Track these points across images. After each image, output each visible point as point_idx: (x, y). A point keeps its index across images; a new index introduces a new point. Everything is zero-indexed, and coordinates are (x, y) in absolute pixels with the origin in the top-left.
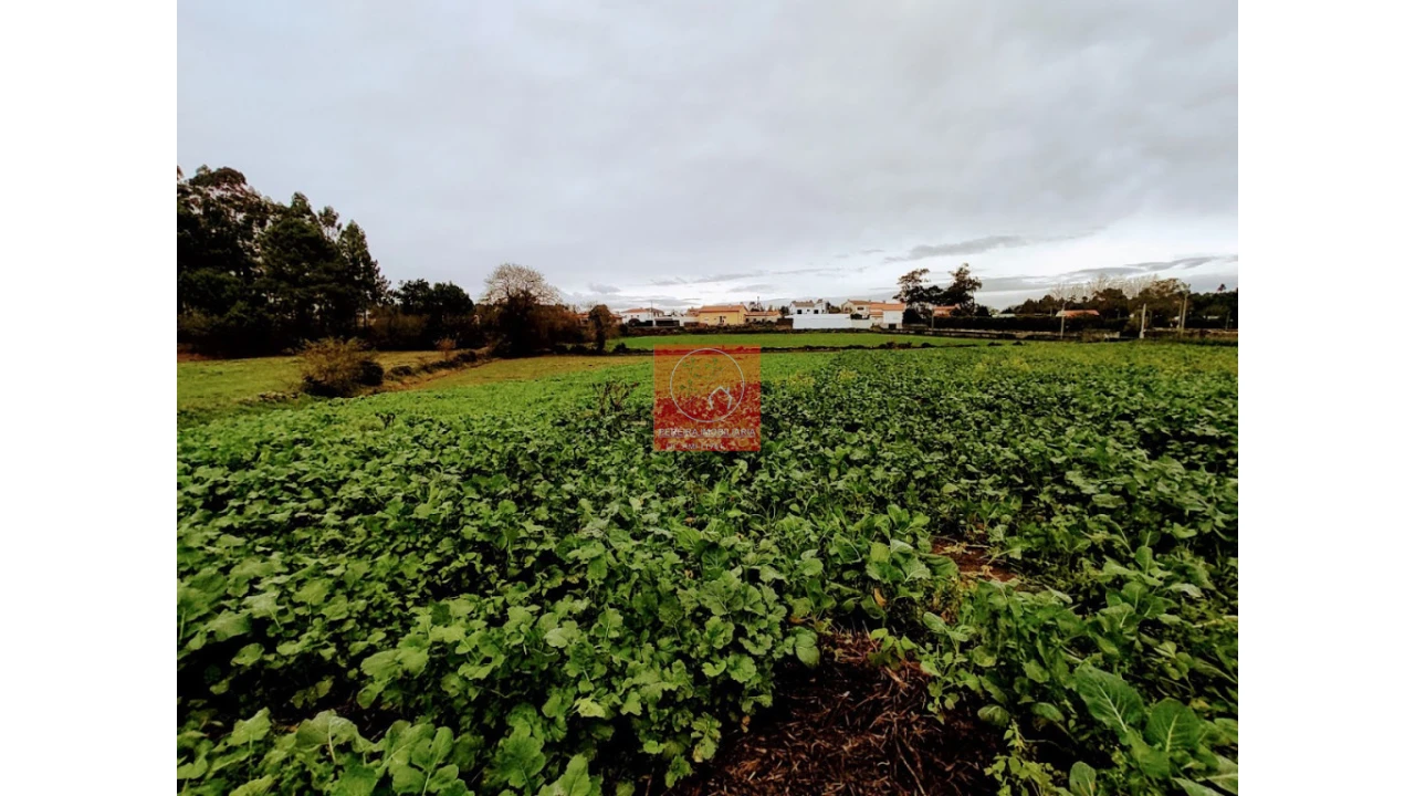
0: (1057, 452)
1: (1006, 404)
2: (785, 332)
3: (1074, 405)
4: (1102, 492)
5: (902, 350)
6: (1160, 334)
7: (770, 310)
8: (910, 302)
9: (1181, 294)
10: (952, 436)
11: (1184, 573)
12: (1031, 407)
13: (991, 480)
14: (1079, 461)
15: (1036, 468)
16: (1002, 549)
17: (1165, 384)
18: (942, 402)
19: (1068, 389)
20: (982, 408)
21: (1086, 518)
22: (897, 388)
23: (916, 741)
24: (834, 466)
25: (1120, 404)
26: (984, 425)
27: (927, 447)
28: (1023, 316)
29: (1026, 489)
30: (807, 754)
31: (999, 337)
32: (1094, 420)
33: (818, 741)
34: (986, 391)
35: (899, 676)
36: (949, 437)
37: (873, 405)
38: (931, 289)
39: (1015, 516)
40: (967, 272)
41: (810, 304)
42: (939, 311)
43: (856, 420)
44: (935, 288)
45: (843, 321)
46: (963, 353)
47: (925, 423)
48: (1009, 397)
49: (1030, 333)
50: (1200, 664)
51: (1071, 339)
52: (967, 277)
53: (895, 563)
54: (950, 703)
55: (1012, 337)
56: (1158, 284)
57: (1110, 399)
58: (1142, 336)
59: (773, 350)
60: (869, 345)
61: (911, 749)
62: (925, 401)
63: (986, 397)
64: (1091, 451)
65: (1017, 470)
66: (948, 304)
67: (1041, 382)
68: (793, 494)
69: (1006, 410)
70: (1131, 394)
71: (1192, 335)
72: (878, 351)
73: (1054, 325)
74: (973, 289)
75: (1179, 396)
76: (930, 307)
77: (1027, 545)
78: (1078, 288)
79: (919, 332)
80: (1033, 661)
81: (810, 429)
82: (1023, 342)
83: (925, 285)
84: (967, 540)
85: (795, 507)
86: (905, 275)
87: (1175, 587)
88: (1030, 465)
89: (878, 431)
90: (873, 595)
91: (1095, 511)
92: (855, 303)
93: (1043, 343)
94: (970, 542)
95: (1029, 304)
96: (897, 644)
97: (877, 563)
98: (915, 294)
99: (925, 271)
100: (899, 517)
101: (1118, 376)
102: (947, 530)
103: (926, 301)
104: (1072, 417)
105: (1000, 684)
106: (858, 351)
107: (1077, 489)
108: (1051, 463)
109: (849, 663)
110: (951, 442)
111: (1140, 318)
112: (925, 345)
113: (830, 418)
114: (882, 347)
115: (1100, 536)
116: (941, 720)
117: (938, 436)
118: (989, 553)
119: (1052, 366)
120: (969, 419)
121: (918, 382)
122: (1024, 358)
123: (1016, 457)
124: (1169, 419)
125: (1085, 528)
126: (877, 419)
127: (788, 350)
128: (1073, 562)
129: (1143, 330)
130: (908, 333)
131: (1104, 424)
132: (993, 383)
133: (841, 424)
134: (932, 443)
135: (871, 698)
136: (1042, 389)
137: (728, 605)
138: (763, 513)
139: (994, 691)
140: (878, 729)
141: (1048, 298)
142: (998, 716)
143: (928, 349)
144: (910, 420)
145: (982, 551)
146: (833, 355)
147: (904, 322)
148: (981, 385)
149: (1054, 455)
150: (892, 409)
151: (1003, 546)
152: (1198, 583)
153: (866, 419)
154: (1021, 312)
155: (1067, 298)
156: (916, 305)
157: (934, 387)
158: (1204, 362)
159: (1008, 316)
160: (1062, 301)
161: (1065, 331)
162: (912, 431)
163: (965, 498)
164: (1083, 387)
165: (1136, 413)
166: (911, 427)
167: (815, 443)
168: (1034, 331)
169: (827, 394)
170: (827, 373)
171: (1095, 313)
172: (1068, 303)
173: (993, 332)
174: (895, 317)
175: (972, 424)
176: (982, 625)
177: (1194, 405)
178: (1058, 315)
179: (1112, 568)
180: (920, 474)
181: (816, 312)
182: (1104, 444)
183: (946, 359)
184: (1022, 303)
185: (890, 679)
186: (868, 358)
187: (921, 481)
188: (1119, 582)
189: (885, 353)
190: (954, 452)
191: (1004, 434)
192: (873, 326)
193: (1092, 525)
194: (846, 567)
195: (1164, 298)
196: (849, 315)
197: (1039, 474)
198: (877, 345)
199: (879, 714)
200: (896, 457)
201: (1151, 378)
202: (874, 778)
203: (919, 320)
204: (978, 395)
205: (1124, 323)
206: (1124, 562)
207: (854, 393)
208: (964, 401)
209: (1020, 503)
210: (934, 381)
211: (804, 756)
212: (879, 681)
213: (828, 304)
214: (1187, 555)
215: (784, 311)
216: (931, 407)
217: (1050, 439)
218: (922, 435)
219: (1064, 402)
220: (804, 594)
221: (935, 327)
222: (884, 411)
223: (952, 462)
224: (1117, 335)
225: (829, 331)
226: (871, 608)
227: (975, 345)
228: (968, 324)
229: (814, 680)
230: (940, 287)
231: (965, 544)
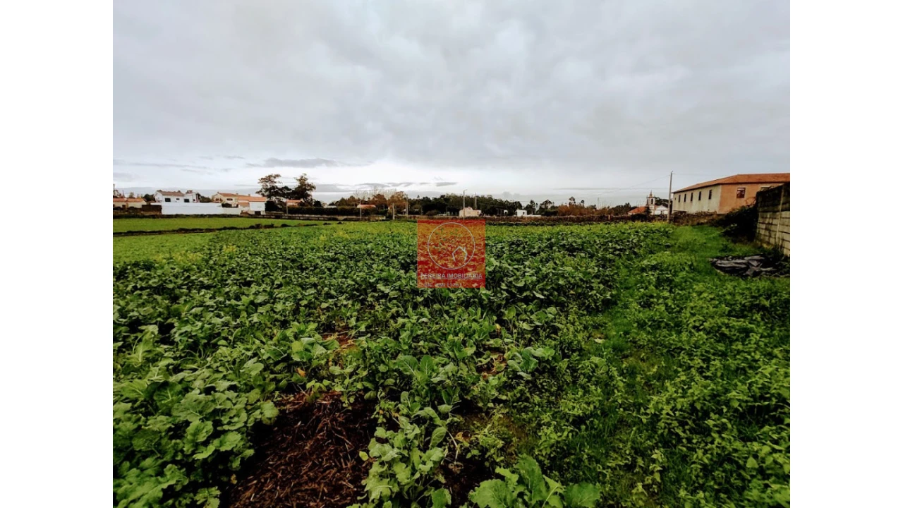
0: (371, 277)
1: (341, 257)
2: (153, 217)
3: (374, 254)
4: (392, 291)
5: (268, 229)
6: (400, 217)
7: (131, 197)
8: (269, 196)
9: (405, 199)
10: (316, 279)
11: (422, 315)
12: (353, 257)
13: (344, 297)
14: (380, 279)
15: (364, 286)
16: (356, 329)
17: (405, 241)
18: (305, 260)
19: (369, 246)
20: (329, 261)
21: (388, 304)
22: (271, 254)
23: (341, 424)
24: (243, 310)
25: (391, 251)
26: (332, 270)
27: (303, 287)
28: (339, 207)
29: (360, 298)
30: (284, 465)
31: (330, 219)
32: (383, 259)
33: (289, 455)
34: (329, 251)
35: (325, 401)
36: (314, 279)
37: (259, 268)
38: (283, 188)
39: (358, 312)
40: (305, 179)
41: (179, 194)
42: (291, 203)
43: (248, 279)
44: (286, 188)
45: (215, 209)
46: (310, 230)
47: (297, 274)
48: (341, 253)
49: (345, 217)
50: (431, 345)
51: (366, 220)
52: (306, 182)
53: (307, 350)
54: (352, 400)
55: (336, 220)
56: (397, 193)
57: (387, 249)
58: (394, 218)
59: (141, 233)
60: (241, 227)
61: (339, 429)
62: (293, 261)
63: (330, 254)
64: (384, 273)
65: (354, 289)
66: (296, 199)
67: (355, 244)
68: (219, 334)
69: (342, 261)
70: (395, 246)
71: (410, 218)
72: (250, 230)
73: (357, 213)
74: (311, 190)
75: (410, 245)
76: (284, 200)
77: (367, 323)
78: (365, 192)
79: (278, 217)
80: (382, 365)
81: (212, 291)
82: (342, 222)
83: (280, 186)
84: (337, 331)
85: (223, 342)
86: (264, 177)
87: (420, 320)
88: (361, 285)
89: (267, 284)
90: (298, 372)
91: (390, 300)
92: (225, 195)
93: (352, 222)
94: (339, 332)
95: (343, 200)
96: (321, 385)
97: (297, 353)
98: (272, 191)
99: (278, 176)
100: (299, 329)
101: (388, 238)
102: (327, 329)
103: (281, 196)
104: (373, 260)
105: (370, 382)
106: (233, 231)
107: (383, 292)
108: (370, 282)
109: (295, 409)
110: (316, 282)
111: (391, 209)
112: (284, 226)
113: (226, 280)
114: (252, 227)
115: (394, 310)
116: (350, 408)
117: (307, 280)
118: (350, 334)
119: (358, 235)
120: (323, 268)
121: (285, 249)
122: (345, 230)
123: (353, 283)
124: (409, 255)
125: (388, 307)
126: (264, 276)
127: (160, 232)
128: (387, 325)
129: (394, 216)
130: (270, 218)
131: (387, 261)
132: (332, 246)
133: (236, 283)
134: (305, 285)
135: (314, 417)
136: (357, 247)
137: (201, 412)
138: (192, 355)
139: (368, 385)
140: (321, 430)
141: (352, 197)
142: (372, 395)
143: (287, 228)
144: (287, 273)
145: (346, 334)
146: (210, 235)
147: (266, 210)
148: (325, 248)
149: (370, 278)
150: (273, 268)
151: (356, 327)
152: (426, 317)
153: (255, 277)
154: (339, 205)
155: (361, 198)
156: (274, 199)
157: (297, 252)
158: (417, 230)
159: (333, 207)
160: (359, 199)
161: (362, 215)
162: (291, 280)
163: (333, 309)
164: (375, 245)
165: (397, 254)
166: (289, 277)
167: (221, 299)
168: (347, 215)
169: (215, 264)
170: (210, 249)
171: (374, 206)
172: (362, 201)
173: (325, 216)
174: (261, 207)
175: (326, 270)
176: (358, 360)
177: (416, 249)
178: (358, 207)
179: (400, 320)
180: (304, 302)
181: (187, 201)
182: (389, 270)
183: (300, 234)
184: (339, 200)
185: (321, 404)
186: (242, 235)
187: (305, 306)
188: (403, 325)
189: (256, 232)
190: (319, 287)
191: (345, 273)
192: (242, 213)
193: (390, 306)
194: (276, 363)
195: (399, 200)
196: (220, 204)
197: (365, 289)
198: (248, 226)
199: (320, 423)
200: (287, 296)
201: (400, 238)
202: (325, 451)
203: (277, 209)
204: (325, 254)
205: (386, 212)
206: (404, 317)
207: (241, 261)
208: (318, 258)
209: (359, 305)
210: (296, 248)
211: (283, 467)
212: (316, 408)
213: (198, 195)
214: (422, 307)
215: (149, 198)
216: (299, 264)
217: (367, 271)
218: (298, 281)
219: (369, 253)
220: (252, 388)
221: (289, 213)
222: (268, 270)
223: (319, 293)
224: (384, 218)
225: (202, 216)
226: (298, 380)
227: (316, 225)
228: (310, 212)
229: (276, 428)
230: (289, 187)
231: (337, 333)
